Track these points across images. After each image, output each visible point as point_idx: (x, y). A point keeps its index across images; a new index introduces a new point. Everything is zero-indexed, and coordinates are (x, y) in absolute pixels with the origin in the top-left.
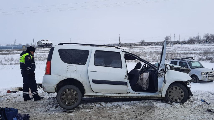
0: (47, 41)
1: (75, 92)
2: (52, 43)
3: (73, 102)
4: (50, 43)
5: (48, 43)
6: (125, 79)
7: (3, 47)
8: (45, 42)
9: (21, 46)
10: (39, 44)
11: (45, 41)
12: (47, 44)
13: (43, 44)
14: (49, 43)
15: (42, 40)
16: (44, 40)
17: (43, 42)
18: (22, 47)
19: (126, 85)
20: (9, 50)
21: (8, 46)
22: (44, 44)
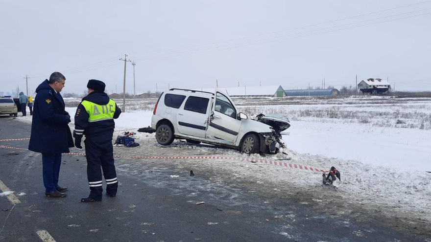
0: (380, 80)
1: (168, 131)
2: (389, 86)
3: (165, 139)
4: (385, 86)
5: (380, 86)
6: (205, 124)
7: (299, 91)
8: (376, 83)
9: (330, 90)
10: (362, 88)
11: (375, 80)
12: (378, 87)
13: (369, 88)
14: (382, 86)
15: (368, 80)
16: (372, 80)
17: (370, 83)
18: (331, 93)
19: (205, 130)
20: (305, 96)
21: (310, 89)
22: (372, 87)
